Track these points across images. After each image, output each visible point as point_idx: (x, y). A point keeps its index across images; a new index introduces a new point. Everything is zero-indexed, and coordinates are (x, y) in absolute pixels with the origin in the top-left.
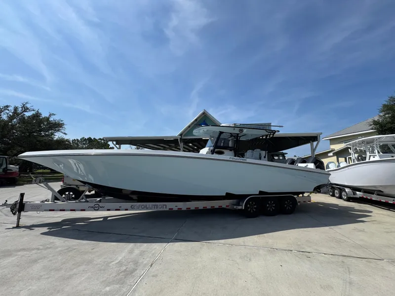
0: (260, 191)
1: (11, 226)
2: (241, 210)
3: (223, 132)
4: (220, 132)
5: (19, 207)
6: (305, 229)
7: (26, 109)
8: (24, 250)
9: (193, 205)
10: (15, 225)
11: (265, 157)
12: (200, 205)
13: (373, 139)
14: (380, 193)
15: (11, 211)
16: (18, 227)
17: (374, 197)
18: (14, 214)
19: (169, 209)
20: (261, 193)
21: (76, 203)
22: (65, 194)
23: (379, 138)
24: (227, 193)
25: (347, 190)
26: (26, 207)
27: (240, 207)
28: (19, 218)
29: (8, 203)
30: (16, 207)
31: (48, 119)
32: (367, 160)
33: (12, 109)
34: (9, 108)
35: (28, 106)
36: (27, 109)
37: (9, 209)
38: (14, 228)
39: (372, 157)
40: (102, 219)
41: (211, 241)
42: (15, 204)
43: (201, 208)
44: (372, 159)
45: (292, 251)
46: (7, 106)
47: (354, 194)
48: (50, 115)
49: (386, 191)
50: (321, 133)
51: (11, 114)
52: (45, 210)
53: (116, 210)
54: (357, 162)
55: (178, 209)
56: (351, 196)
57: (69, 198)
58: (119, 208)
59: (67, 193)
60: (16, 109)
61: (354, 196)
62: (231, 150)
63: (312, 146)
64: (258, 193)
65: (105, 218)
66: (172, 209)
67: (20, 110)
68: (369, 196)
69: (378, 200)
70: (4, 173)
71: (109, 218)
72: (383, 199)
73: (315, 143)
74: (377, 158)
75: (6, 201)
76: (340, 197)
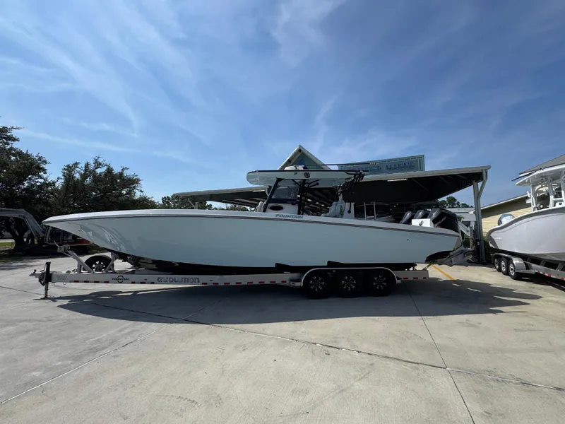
1: (40, 297)
3: (281, 180)
4: (278, 178)
5: (47, 278)
6: (376, 318)
7: (98, 165)
8: (26, 321)
9: (232, 280)
10: (44, 296)
11: (349, 212)
12: (244, 279)
15: (40, 281)
16: (46, 298)
18: (43, 285)
19: (203, 283)
20: (331, 264)
22: (96, 264)
24: (277, 264)
25: (516, 261)
26: (54, 278)
27: (297, 284)
28: (47, 289)
29: (36, 272)
30: (43, 277)
31: (121, 174)
32: (551, 207)
33: (82, 165)
34: (79, 166)
35: (100, 160)
36: (100, 164)
37: (38, 279)
38: (42, 299)
40: (131, 294)
41: (223, 325)
42: (43, 274)
43: (245, 283)
45: (315, 344)
46: (76, 164)
47: (527, 268)
48: (123, 169)
51: (82, 172)
52: (71, 282)
53: (142, 283)
55: (214, 283)
56: (521, 271)
57: (99, 269)
59: (97, 263)
60: (87, 165)
61: (527, 271)
62: (293, 204)
63: (475, 188)
64: (326, 264)
65: (135, 293)
66: (206, 283)
67: (92, 166)
70: (73, 241)
71: (139, 293)
73: (480, 184)
75: (35, 271)
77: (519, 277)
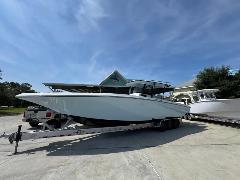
0: (166, 117)
1: (11, 153)
2: (159, 127)
3: (146, 85)
4: (144, 84)
5: (17, 137)
10: (14, 152)
12: (139, 126)
13: (203, 91)
14: (206, 116)
15: (9, 141)
16: (16, 153)
17: (204, 118)
19: (124, 130)
21: (61, 131)
23: (205, 91)
24: (153, 119)
25: (191, 115)
27: (158, 126)
28: (17, 146)
29: (6, 134)
30: (13, 137)
32: (200, 101)
38: (13, 154)
39: (202, 99)
40: (79, 141)
42: (13, 135)
43: (139, 128)
44: (202, 100)
47: (194, 117)
49: (209, 115)
50: (175, 87)
52: (40, 138)
53: (92, 133)
54: (194, 102)
55: (129, 129)
58: (94, 132)
61: (195, 118)
63: (170, 93)
66: (125, 130)
68: (202, 118)
69: (206, 119)
71: (83, 140)
72: (209, 119)
74: (205, 100)
75: (4, 133)
76: (187, 119)
77: (192, 120)
